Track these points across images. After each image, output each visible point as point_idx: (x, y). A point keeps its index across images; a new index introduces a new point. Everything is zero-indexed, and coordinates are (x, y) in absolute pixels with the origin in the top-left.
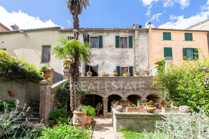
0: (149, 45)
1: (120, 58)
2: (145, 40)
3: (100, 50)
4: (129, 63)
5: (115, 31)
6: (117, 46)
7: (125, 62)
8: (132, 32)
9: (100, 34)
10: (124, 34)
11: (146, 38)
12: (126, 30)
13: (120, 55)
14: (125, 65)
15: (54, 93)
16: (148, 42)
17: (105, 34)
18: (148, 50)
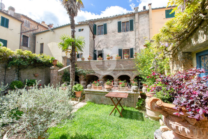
0: (150, 26)
1: (122, 41)
2: (145, 21)
3: (105, 36)
4: (130, 45)
5: (117, 17)
6: (119, 31)
7: (126, 44)
8: (132, 16)
9: (105, 23)
10: (126, 18)
11: (147, 19)
12: (127, 15)
13: (122, 39)
14: (127, 47)
15: (61, 75)
16: (149, 23)
17: (109, 22)
18: (149, 31)
